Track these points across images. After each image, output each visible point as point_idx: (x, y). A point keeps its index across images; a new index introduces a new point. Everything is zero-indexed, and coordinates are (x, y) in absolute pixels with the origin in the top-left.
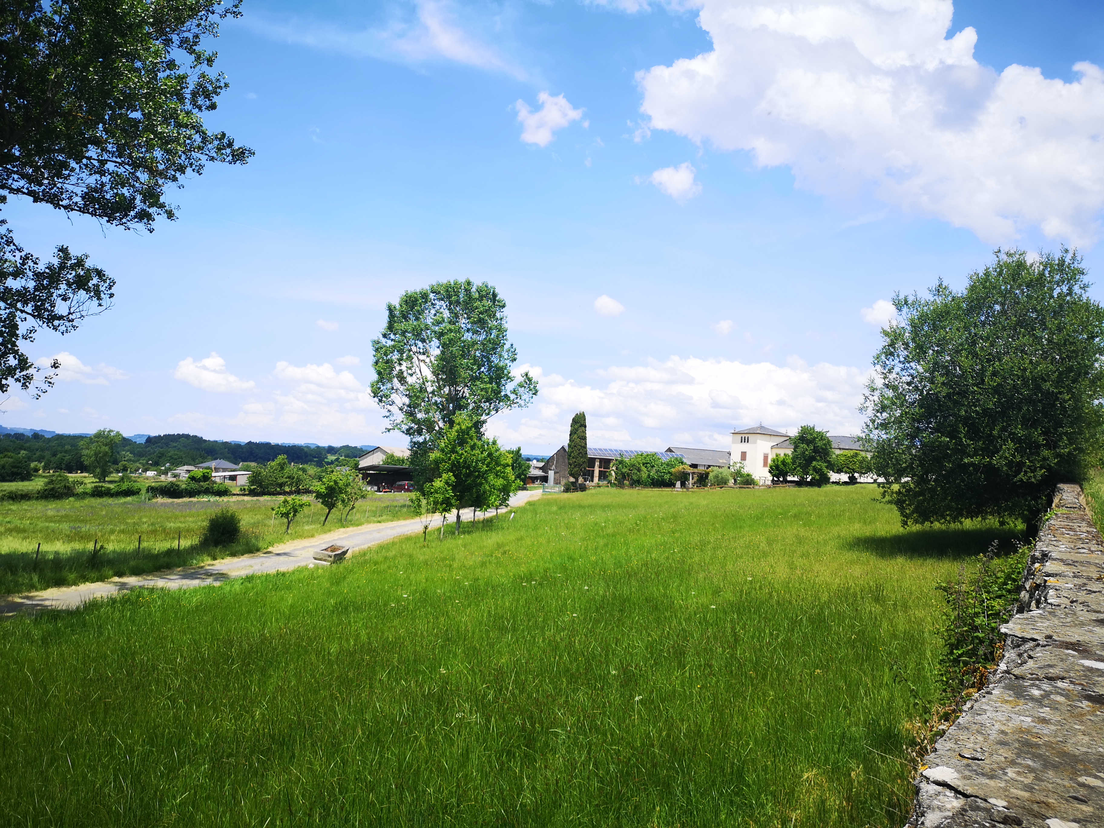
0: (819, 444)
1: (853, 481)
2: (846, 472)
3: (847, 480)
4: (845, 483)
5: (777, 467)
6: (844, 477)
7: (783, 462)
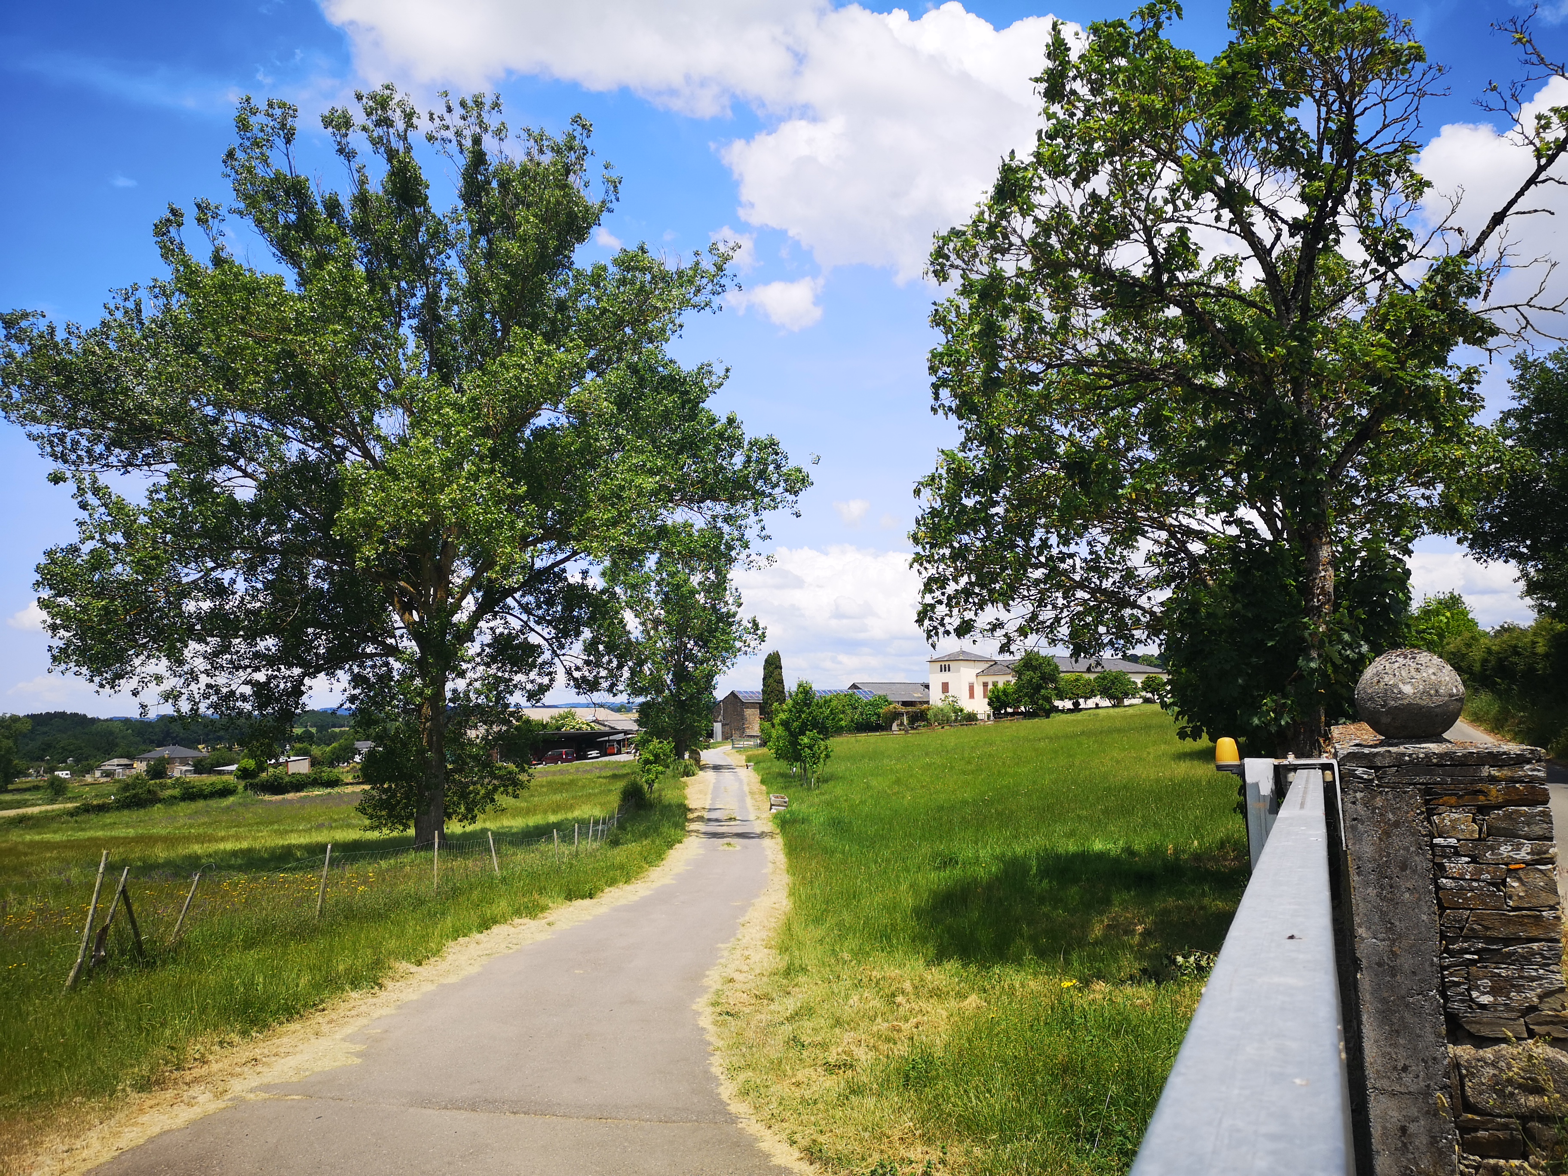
0: (1047, 670)
1: (1076, 708)
2: (1070, 699)
3: (1072, 707)
4: (1070, 711)
5: (998, 698)
6: (1068, 704)
7: (1004, 692)
